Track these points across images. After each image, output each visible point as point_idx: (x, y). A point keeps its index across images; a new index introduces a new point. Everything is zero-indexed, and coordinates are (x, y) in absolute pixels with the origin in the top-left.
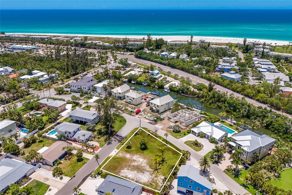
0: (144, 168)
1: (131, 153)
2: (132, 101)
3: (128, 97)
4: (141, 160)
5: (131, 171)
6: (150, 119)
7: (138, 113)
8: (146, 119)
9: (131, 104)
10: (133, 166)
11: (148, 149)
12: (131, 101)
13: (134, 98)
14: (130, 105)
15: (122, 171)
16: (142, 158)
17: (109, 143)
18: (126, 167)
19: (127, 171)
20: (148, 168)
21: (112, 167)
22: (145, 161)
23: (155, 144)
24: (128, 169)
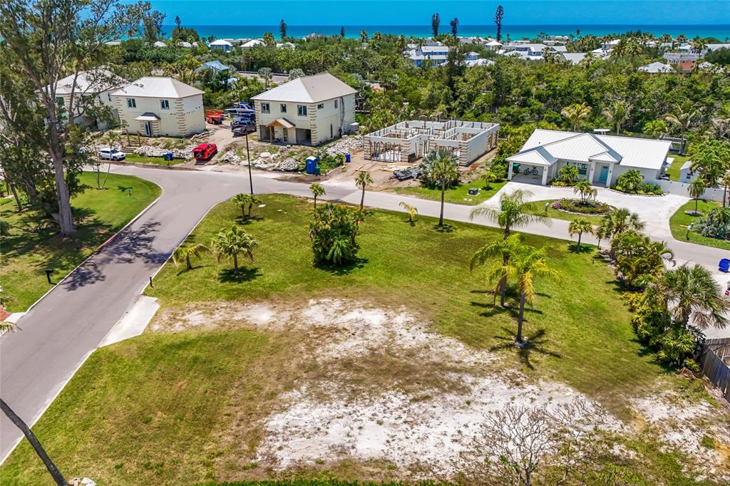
0: (435, 359)
1: (274, 295)
2: (159, 118)
3: (132, 103)
4: (375, 317)
5: (350, 400)
6: (282, 167)
7: (209, 159)
8: (260, 171)
9: (159, 136)
10: (347, 364)
11: (365, 261)
12: (153, 118)
13: (165, 104)
14: (151, 140)
15: (276, 422)
16: (365, 308)
17: (81, 279)
18: (289, 387)
19: (322, 411)
20: (457, 351)
21: (159, 417)
22: (400, 319)
23: (387, 238)
24: (322, 398)
